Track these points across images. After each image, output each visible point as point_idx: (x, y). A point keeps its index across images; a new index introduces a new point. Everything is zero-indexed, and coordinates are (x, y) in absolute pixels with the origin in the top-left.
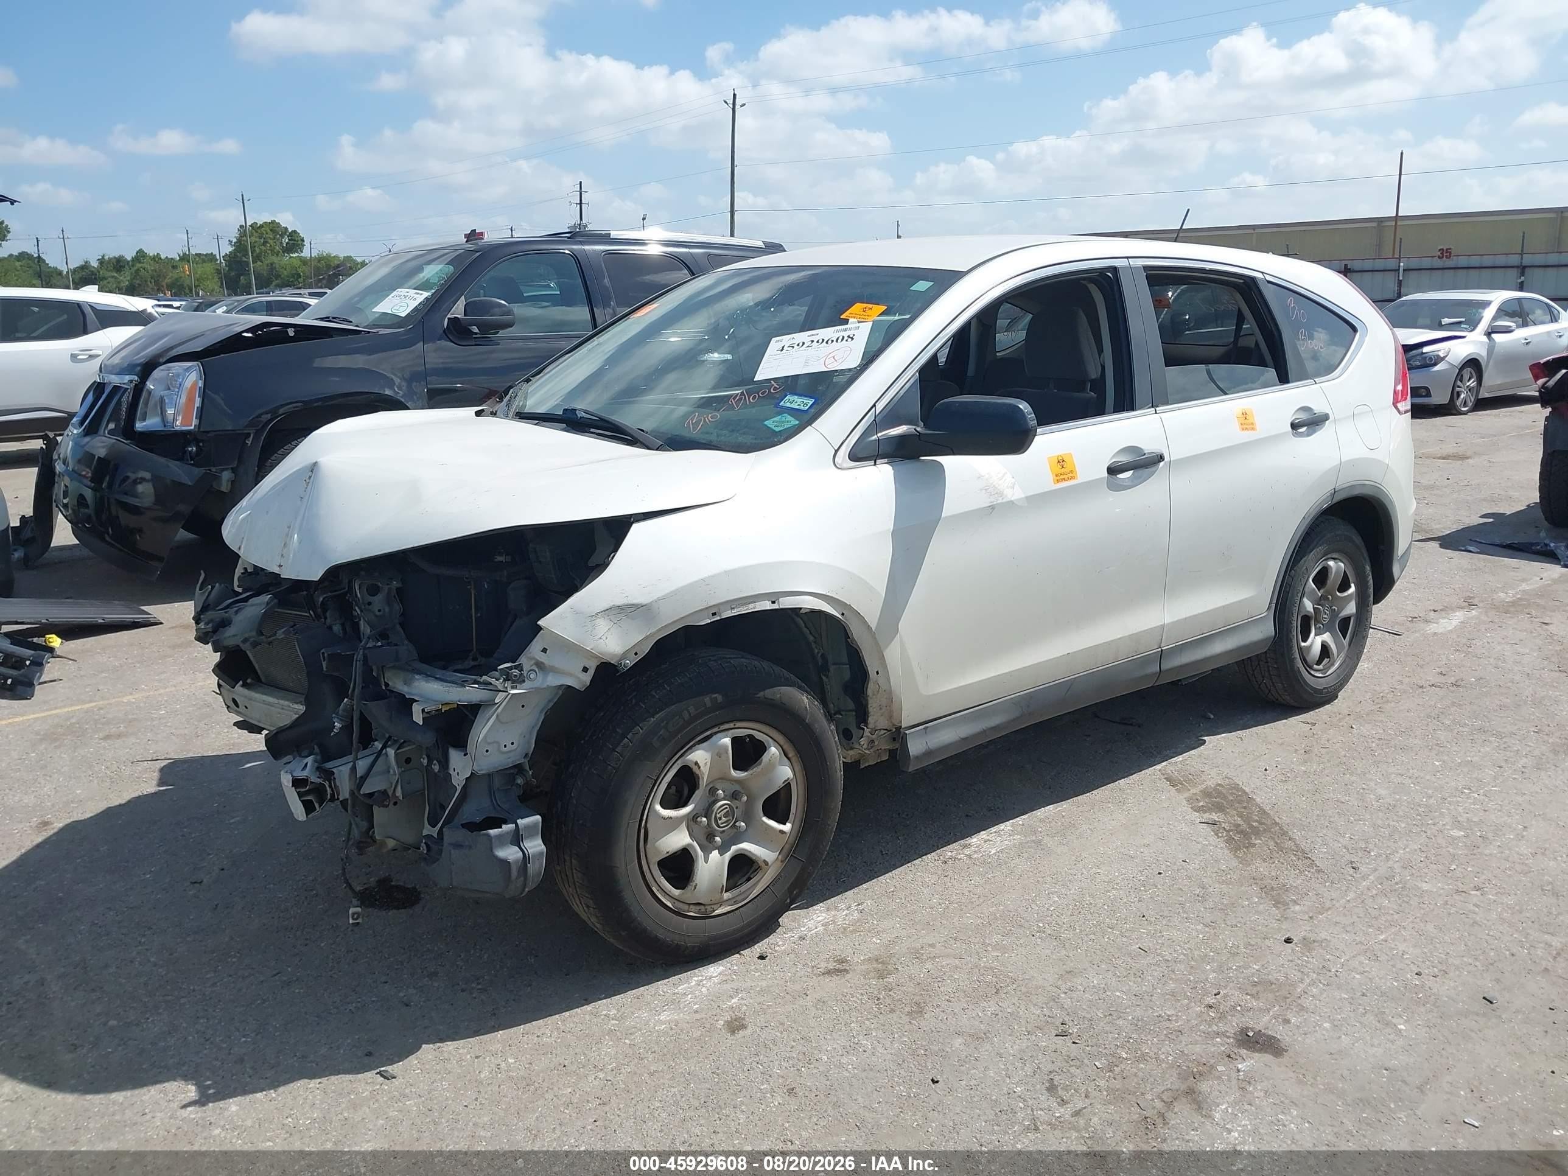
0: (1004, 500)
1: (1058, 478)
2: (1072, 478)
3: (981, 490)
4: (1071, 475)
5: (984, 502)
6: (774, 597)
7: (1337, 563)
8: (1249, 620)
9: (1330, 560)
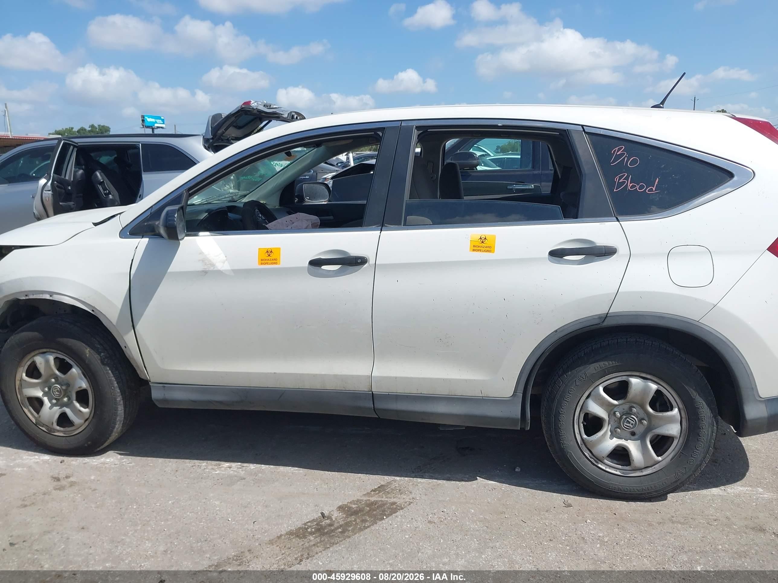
0: (215, 269)
1: (263, 262)
2: (276, 263)
3: (199, 260)
4: (275, 261)
5: (199, 267)
6: (51, 294)
7: (646, 382)
8: (484, 398)
9: (634, 377)
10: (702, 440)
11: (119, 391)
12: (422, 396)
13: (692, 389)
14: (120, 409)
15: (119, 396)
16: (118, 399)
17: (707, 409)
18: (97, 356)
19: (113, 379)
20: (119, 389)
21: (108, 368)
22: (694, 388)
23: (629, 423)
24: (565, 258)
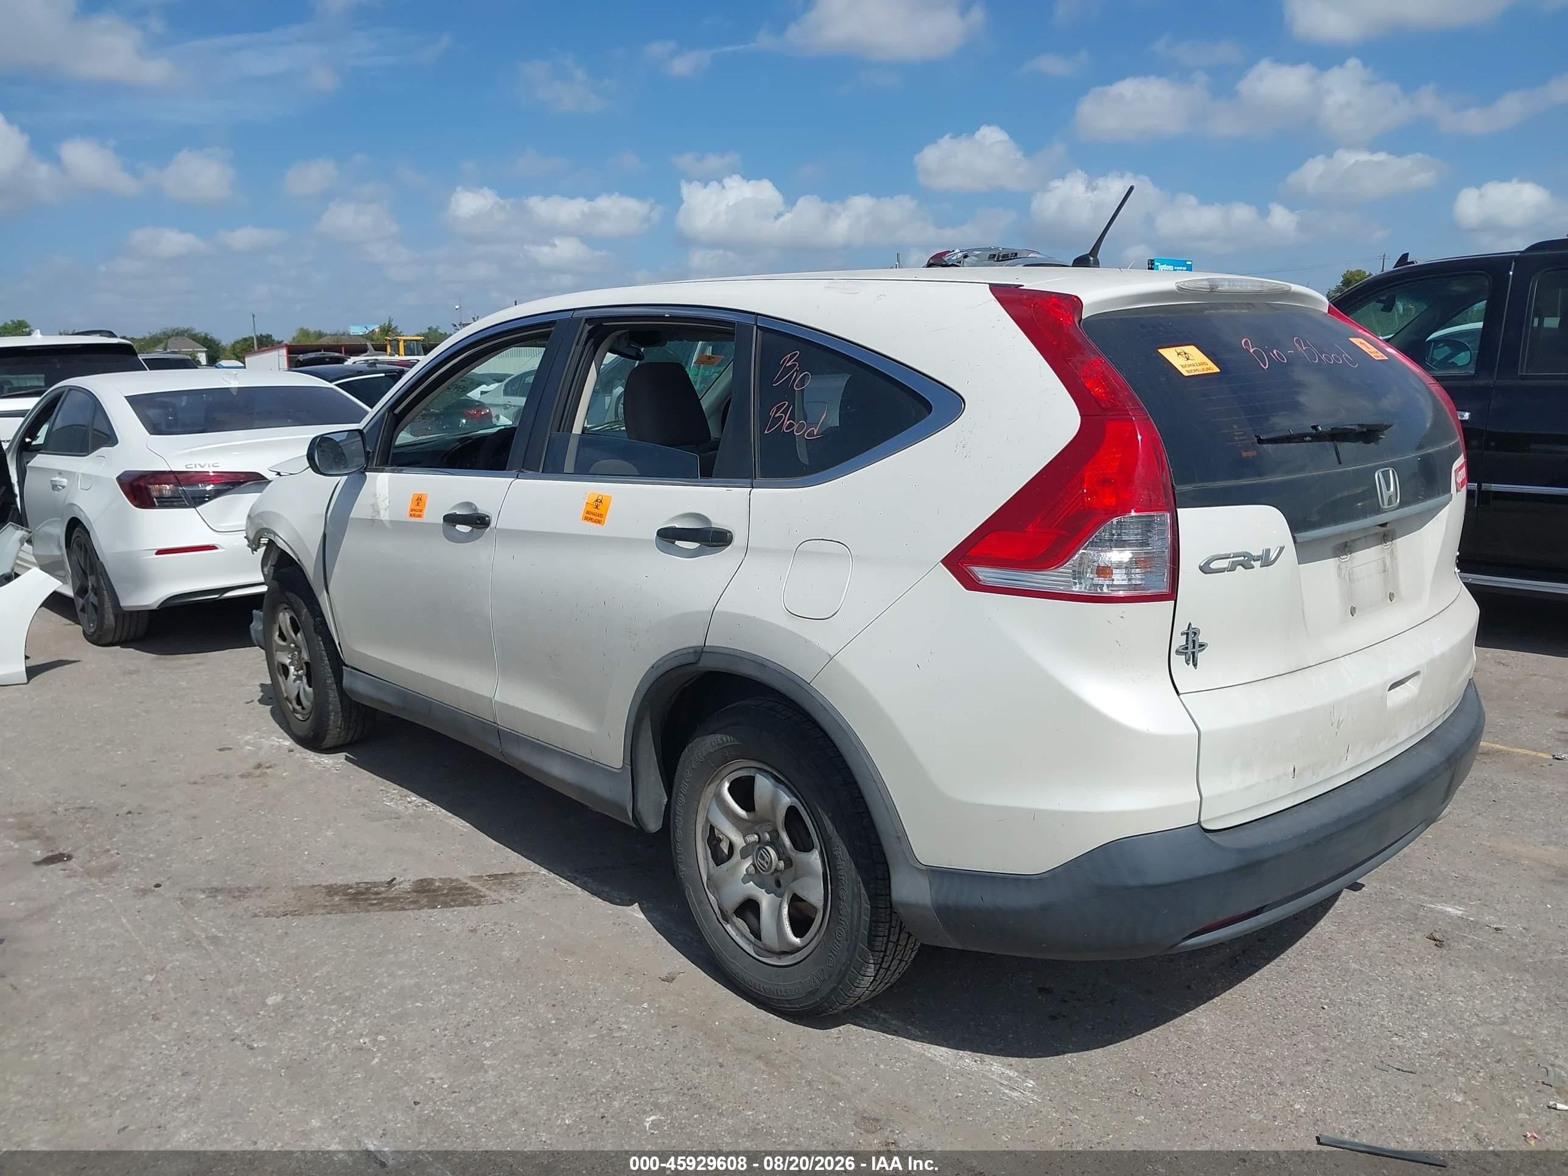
0: (379, 518)
1: (412, 513)
2: (420, 516)
3: (371, 505)
5: (369, 514)
7: (776, 787)
8: (595, 763)
9: (764, 773)
10: (844, 923)
11: (330, 670)
12: (539, 744)
13: (826, 817)
14: (332, 696)
15: (330, 677)
16: (329, 681)
17: (851, 864)
18: (311, 620)
19: (324, 653)
20: (331, 668)
21: (320, 638)
22: (830, 815)
23: (764, 859)
24: (677, 543)
